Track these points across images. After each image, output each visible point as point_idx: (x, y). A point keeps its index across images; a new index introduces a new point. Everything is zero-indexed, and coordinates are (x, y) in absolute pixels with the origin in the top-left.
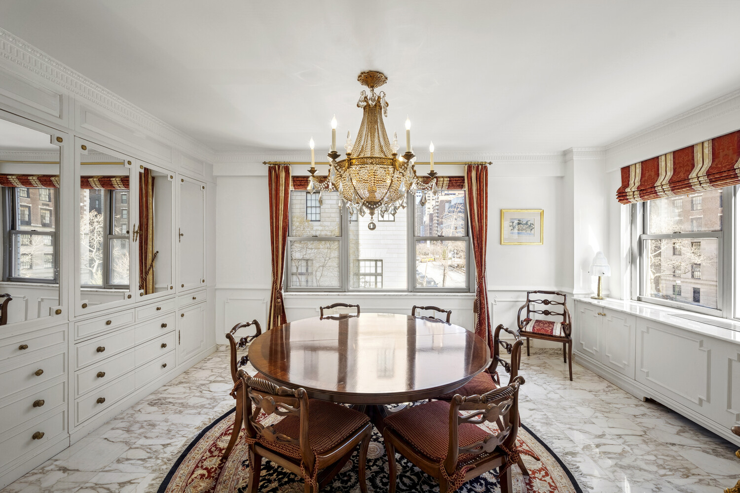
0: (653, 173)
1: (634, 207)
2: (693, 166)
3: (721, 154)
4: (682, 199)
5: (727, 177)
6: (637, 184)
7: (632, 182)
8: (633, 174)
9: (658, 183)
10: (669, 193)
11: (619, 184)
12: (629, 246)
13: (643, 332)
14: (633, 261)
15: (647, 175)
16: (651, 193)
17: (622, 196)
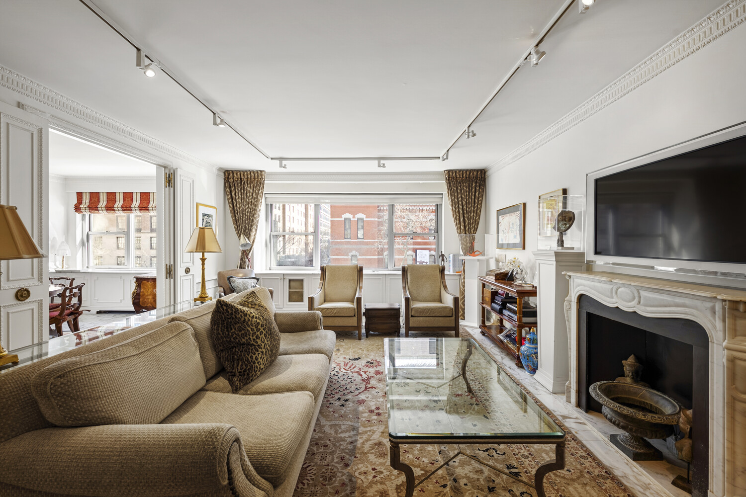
0: (96, 200)
1: (84, 216)
2: (116, 202)
3: (127, 200)
4: (111, 215)
5: (129, 210)
6: (87, 204)
7: (84, 202)
8: (85, 198)
9: (99, 206)
10: (105, 212)
11: (75, 201)
12: (81, 237)
13: (95, 280)
14: (83, 244)
15: (93, 200)
16: (96, 210)
17: (78, 208)
